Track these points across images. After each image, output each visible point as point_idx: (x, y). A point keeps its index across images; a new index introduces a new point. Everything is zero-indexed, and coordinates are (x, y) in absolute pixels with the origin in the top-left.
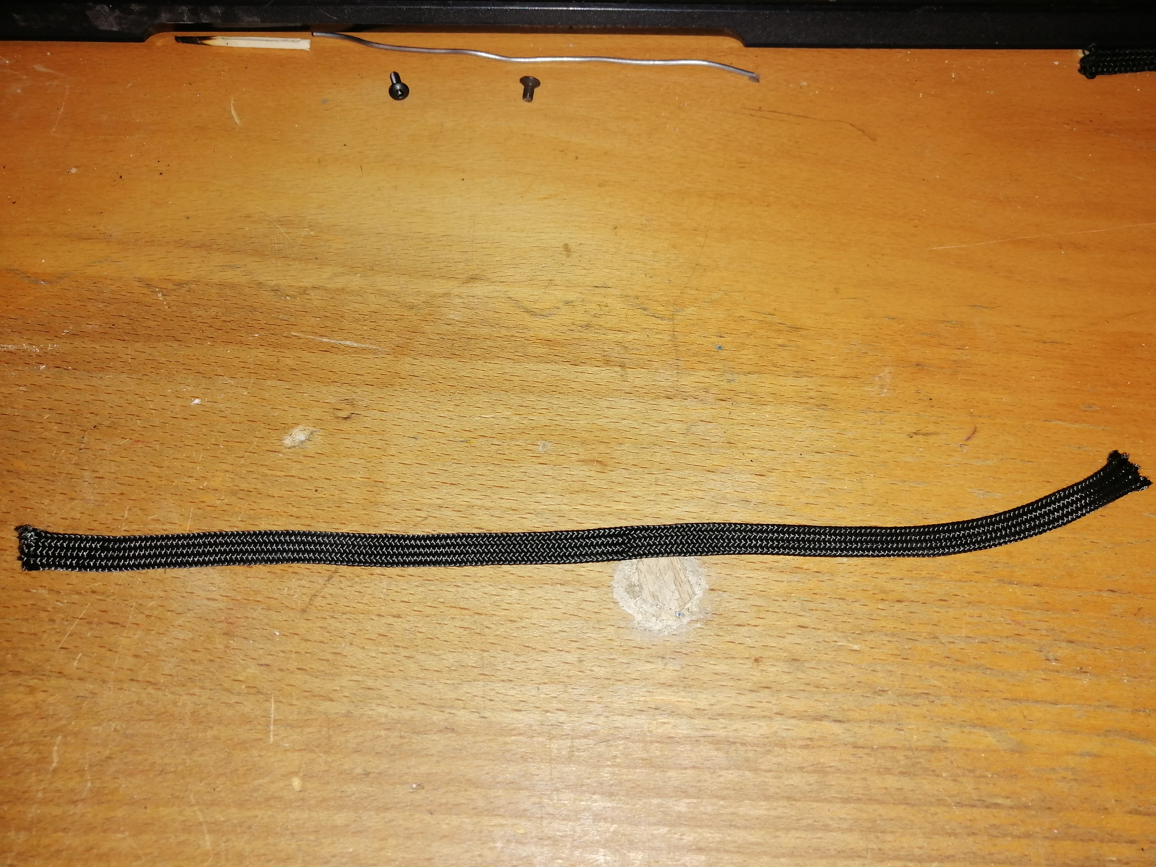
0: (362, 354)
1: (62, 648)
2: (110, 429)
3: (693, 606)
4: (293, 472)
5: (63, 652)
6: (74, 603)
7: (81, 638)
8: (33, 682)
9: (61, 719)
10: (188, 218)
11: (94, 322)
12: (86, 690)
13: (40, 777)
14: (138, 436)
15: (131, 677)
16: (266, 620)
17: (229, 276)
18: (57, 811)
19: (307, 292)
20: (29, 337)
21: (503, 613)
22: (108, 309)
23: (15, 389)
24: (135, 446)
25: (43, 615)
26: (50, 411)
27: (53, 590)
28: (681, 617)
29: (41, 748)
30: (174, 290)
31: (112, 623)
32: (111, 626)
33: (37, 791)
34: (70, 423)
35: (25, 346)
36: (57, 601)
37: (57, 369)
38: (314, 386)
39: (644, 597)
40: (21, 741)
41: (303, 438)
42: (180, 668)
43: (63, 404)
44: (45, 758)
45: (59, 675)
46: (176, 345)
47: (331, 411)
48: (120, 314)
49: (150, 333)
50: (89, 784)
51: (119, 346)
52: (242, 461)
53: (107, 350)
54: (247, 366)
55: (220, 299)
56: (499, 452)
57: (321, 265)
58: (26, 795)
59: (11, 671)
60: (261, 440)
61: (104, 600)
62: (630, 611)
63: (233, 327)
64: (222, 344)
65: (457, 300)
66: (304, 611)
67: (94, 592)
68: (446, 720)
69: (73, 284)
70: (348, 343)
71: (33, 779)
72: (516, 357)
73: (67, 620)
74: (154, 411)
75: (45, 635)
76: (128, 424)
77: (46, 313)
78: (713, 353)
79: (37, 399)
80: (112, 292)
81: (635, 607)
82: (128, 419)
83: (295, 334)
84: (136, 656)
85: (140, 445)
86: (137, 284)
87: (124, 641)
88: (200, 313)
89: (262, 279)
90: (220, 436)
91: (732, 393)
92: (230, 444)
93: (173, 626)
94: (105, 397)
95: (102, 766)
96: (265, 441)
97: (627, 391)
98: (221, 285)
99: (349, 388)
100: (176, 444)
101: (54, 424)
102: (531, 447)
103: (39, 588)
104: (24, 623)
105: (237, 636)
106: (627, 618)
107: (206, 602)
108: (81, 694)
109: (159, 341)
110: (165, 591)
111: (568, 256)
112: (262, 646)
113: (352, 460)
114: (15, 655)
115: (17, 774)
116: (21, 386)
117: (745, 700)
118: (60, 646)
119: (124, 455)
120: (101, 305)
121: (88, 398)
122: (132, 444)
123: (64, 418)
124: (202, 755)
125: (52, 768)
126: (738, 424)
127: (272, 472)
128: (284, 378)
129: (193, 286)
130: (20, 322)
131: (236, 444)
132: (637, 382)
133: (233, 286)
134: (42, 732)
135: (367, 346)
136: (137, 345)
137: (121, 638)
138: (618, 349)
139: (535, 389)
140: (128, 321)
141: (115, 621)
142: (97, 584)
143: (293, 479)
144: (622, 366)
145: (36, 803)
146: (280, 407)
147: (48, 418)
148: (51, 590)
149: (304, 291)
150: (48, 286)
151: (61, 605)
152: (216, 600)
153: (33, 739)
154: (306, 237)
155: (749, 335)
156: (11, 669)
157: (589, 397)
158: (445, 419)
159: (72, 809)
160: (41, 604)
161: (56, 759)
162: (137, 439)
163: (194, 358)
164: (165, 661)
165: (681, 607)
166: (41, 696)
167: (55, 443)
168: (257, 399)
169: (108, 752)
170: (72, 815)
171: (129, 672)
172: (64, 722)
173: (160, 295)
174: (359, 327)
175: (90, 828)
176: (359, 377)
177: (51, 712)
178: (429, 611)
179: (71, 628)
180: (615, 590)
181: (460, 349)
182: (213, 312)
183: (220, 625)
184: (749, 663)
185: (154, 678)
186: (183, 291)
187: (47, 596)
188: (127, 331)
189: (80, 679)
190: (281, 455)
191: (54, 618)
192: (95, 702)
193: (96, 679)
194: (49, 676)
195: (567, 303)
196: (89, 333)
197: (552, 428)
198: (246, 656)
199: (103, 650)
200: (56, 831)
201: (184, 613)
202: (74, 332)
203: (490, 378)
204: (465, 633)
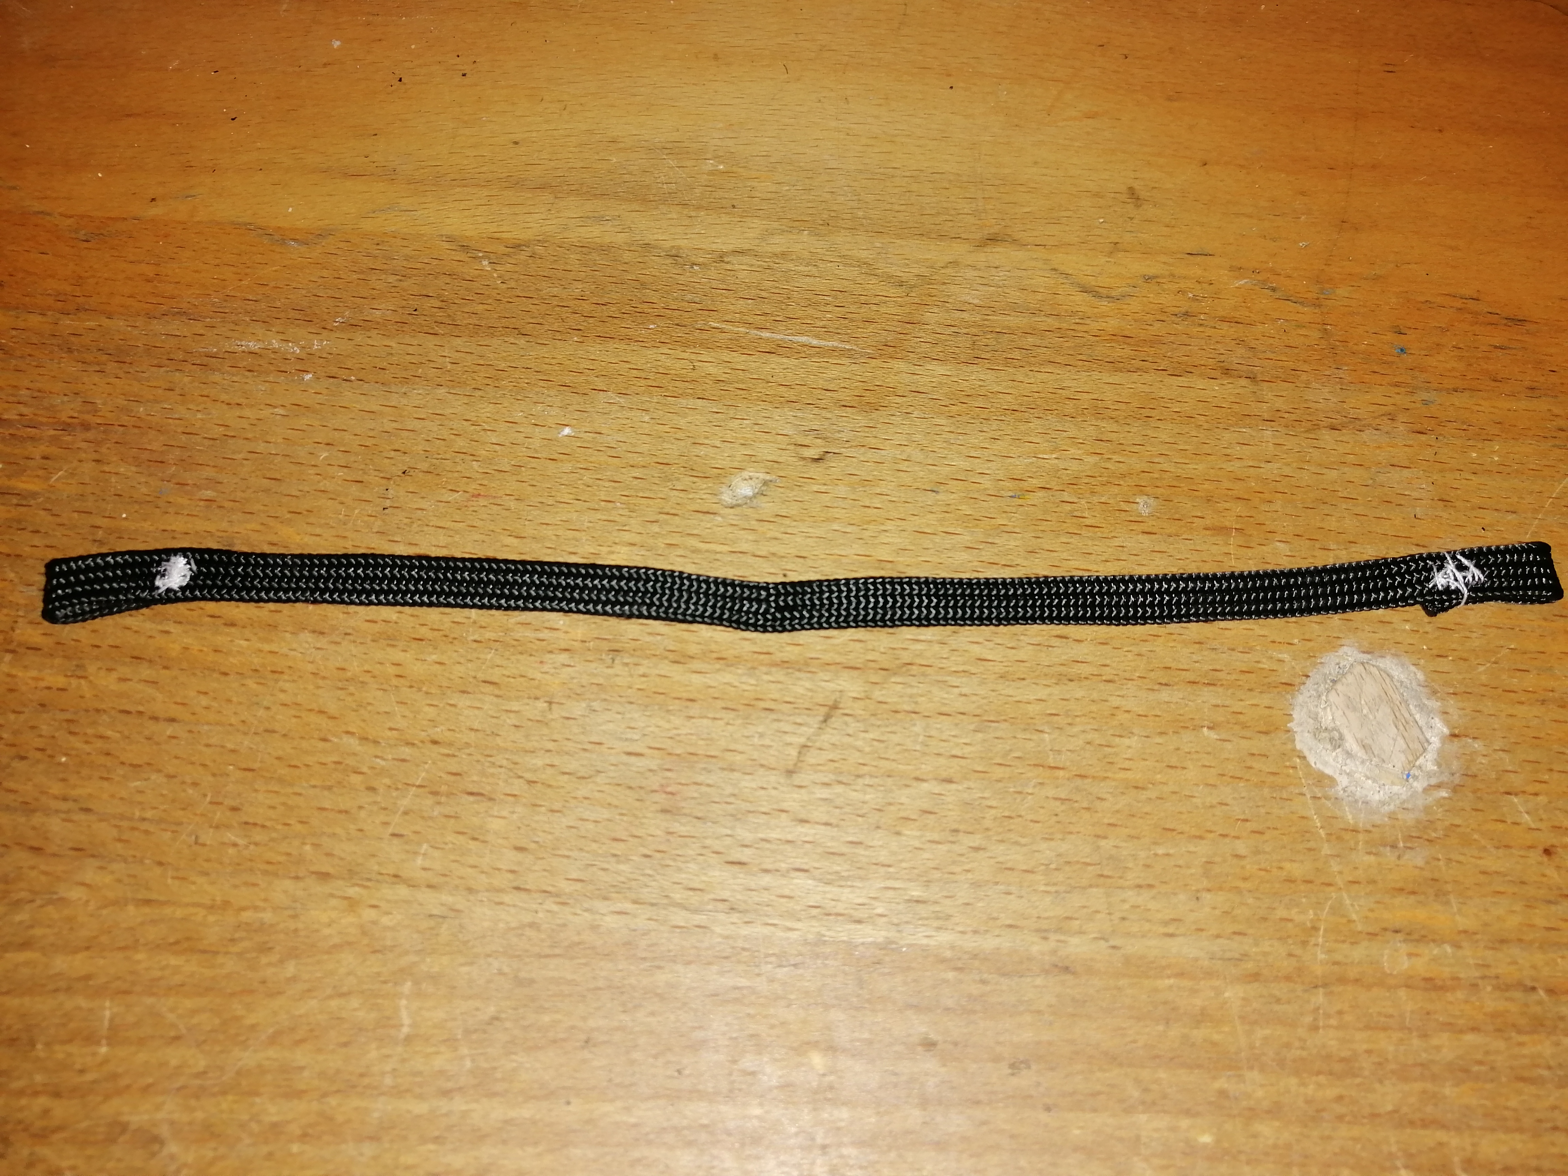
0: (829, 357)
1: (394, 835)
2: (430, 476)
3: (1428, 761)
4: (744, 547)
5: (395, 841)
6: (404, 760)
7: (423, 818)
8: (352, 892)
9: (407, 953)
10: (516, 143)
11: (383, 306)
12: (442, 905)
13: (385, 1051)
14: (478, 487)
15: (515, 884)
16: (729, 790)
17: (594, 233)
18: (421, 1108)
19: (726, 259)
20: (281, 330)
21: (1122, 775)
22: (405, 284)
23: (267, 412)
24: (474, 504)
25: (355, 779)
26: (328, 447)
27: (366, 739)
28: (1411, 780)
29: (380, 1001)
30: (508, 255)
31: (472, 794)
32: (471, 798)
33: (383, 1074)
34: (363, 466)
35: (276, 344)
36: (376, 757)
37: (332, 380)
38: (759, 408)
39: (1349, 748)
40: (345, 989)
41: (749, 492)
42: (594, 869)
43: (347, 436)
44: (389, 1018)
45: (394, 880)
46: (522, 341)
47: (792, 447)
48: (425, 293)
49: (477, 323)
50: (468, 1064)
51: (431, 342)
52: (655, 528)
53: (411, 350)
54: (643, 375)
55: (584, 269)
56: (1076, 514)
57: (742, 217)
58: (366, 1081)
59: (313, 873)
60: (682, 494)
61: (454, 756)
62: (1328, 771)
63: (611, 314)
64: (598, 340)
65: (970, 274)
66: (790, 773)
67: (435, 742)
68: (1054, 952)
69: (342, 245)
70: (803, 339)
71: (373, 1054)
72: (1080, 363)
73: (397, 789)
74: (497, 448)
75: (363, 814)
76: (459, 468)
77: (304, 292)
78: (1391, 359)
79: (304, 427)
80: (407, 258)
81: (1334, 763)
82: (457, 460)
83: (716, 325)
84: (520, 849)
85: (482, 502)
86: (446, 245)
87: (495, 825)
88: (555, 291)
89: (650, 238)
90: (614, 488)
91: (1433, 421)
92: (632, 500)
93: (575, 798)
94: (418, 425)
95: (485, 1032)
96: (691, 496)
97: (1266, 417)
98: (585, 248)
99: (816, 411)
100: (540, 500)
101: (336, 468)
102: (1124, 506)
103: (344, 735)
104: (326, 793)
105: (685, 815)
106: (1323, 780)
107: (625, 758)
108: (435, 912)
109: (492, 335)
110: (555, 741)
111: (1138, 206)
112: (729, 832)
113: (836, 526)
114: (316, 846)
115: (345, 1045)
116: (275, 407)
117: (1540, 917)
118: (390, 830)
119: (458, 518)
120: (392, 279)
121: (389, 426)
122: (468, 500)
123: (353, 459)
124: (652, 1014)
125: (402, 1036)
126: (1452, 470)
127: (708, 546)
128: (707, 395)
129: (539, 250)
130: (263, 305)
131: (644, 501)
132: (1279, 404)
133: (604, 249)
134: (379, 974)
135: (835, 344)
136: (459, 341)
137: (490, 819)
138: (1241, 351)
139: (1117, 413)
140: (439, 304)
141: (475, 790)
142: (439, 730)
143: (744, 558)
144: (1252, 378)
145: (383, 1094)
146: (706, 441)
147: (326, 458)
148: (364, 739)
149: (721, 258)
150: (303, 249)
151: (383, 763)
152: (641, 755)
153: (365, 987)
154: (711, 173)
155: (1443, 330)
156: (313, 869)
157: (1206, 426)
158: (978, 460)
159: (444, 1105)
160: (351, 761)
161: (406, 1020)
162: (476, 492)
163: (554, 361)
164: (568, 857)
165: (1412, 764)
166: (369, 914)
167: (342, 499)
168: (666, 428)
169: (492, 1009)
170: (446, 1115)
171: (510, 876)
172: (413, 958)
173: (485, 263)
174: (819, 314)
175: (479, 1137)
176: (829, 394)
177: (389, 943)
178: (999, 772)
179: (405, 803)
180: (1298, 738)
181: (988, 349)
182: (577, 289)
183: (657, 797)
184: (1536, 856)
185: (553, 886)
186: (523, 256)
187: (359, 748)
188: (439, 319)
189: (430, 886)
190: (720, 519)
191: (375, 784)
192: (460, 925)
193: (457, 887)
194: (378, 881)
195: (1148, 279)
196: (378, 323)
197: (1156, 476)
198: (705, 847)
199: (461, 837)
200: (423, 1140)
201: (590, 777)
202: (353, 322)
203: (1042, 395)
204: (1063, 807)
